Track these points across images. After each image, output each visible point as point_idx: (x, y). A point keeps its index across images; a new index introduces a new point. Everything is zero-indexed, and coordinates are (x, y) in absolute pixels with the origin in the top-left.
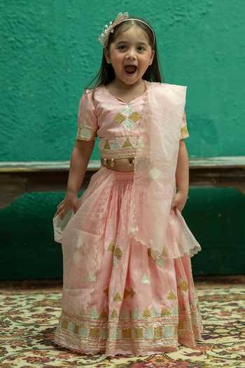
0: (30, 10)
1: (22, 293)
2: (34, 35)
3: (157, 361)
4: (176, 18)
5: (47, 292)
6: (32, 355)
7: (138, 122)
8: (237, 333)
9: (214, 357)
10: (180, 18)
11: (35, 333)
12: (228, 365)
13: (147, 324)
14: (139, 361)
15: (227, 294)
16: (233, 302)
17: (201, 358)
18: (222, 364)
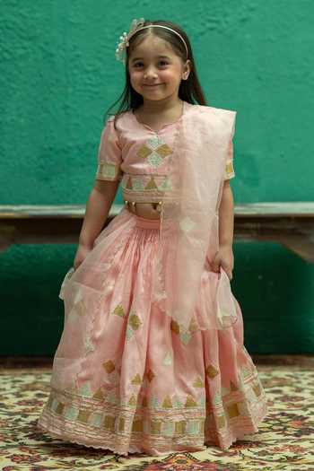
0: (21, 11)
1: (6, 372)
2: (26, 44)
3: (178, 462)
4: (209, 25)
5: (38, 372)
6: (18, 452)
7: (167, 158)
8: (282, 428)
9: (251, 458)
10: (214, 25)
11: (22, 424)
12: (269, 468)
13: (167, 416)
14: (155, 462)
15: (269, 378)
16: (277, 388)
17: (235, 460)
18: (261, 467)
